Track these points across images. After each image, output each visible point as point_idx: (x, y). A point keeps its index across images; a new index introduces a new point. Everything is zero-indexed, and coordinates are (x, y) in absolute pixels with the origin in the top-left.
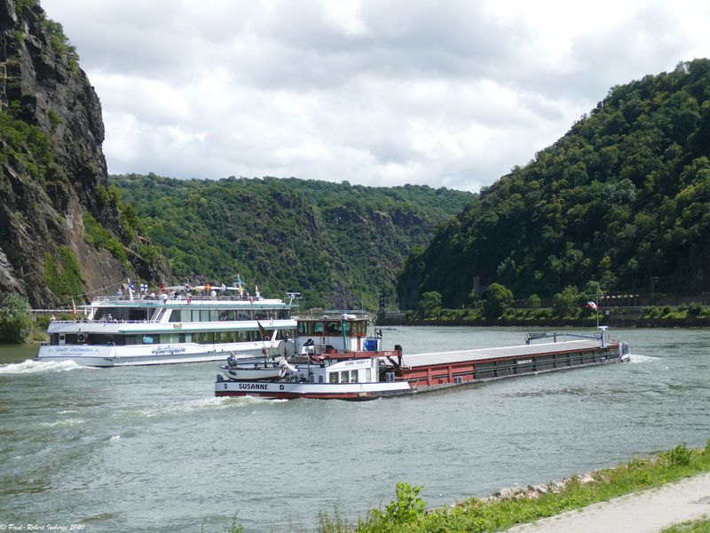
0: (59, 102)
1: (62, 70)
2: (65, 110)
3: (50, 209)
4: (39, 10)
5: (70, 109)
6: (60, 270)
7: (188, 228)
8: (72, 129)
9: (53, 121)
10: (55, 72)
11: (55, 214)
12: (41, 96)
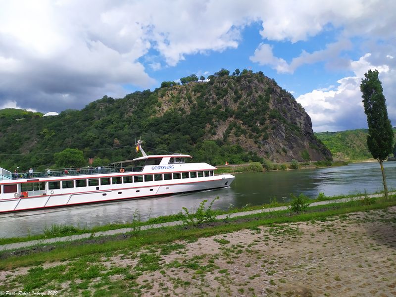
0: (301, 120)
2: (303, 121)
4: (296, 102)
6: (304, 154)
7: (336, 142)
8: (305, 125)
9: (301, 124)
10: (300, 114)
11: (302, 142)
12: (297, 119)
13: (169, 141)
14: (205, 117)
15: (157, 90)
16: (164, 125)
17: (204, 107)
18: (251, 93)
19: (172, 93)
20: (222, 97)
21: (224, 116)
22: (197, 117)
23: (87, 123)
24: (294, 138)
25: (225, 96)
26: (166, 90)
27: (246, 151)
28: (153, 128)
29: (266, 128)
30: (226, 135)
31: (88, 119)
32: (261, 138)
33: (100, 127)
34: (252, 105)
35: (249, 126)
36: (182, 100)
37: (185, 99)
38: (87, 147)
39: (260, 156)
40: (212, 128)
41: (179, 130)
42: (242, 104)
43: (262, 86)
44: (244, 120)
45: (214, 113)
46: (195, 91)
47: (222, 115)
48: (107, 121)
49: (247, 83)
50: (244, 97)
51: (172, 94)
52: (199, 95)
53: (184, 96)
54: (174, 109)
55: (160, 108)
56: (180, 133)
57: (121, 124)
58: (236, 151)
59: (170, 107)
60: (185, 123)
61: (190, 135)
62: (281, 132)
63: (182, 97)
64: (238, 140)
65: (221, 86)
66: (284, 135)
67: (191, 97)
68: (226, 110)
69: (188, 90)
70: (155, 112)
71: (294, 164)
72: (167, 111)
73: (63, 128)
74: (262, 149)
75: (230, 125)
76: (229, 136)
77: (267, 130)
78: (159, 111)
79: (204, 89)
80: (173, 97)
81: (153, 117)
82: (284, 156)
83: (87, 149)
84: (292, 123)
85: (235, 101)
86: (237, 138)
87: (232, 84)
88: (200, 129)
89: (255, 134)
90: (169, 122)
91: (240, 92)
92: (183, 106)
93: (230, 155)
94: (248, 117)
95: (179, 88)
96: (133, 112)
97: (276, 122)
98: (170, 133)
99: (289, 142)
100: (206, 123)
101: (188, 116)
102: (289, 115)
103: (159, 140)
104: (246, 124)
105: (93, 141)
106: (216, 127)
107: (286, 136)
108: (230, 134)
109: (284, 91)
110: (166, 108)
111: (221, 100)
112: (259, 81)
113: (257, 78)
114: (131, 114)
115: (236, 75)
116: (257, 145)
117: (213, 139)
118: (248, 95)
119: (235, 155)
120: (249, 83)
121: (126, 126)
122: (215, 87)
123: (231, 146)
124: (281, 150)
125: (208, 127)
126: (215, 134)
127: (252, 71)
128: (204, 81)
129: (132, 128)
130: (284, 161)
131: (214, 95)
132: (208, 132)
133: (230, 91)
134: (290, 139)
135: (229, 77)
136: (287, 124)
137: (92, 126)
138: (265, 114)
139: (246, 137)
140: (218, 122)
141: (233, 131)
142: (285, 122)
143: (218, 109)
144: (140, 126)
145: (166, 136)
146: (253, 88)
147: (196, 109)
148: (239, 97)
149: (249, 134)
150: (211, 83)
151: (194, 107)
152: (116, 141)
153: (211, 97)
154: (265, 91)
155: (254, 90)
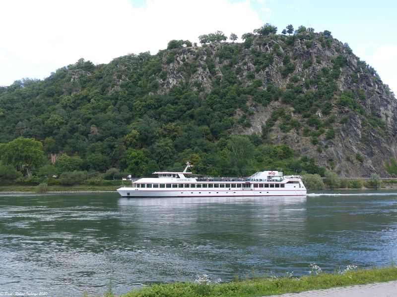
0: (388, 110)
1: (389, 100)
2: (390, 112)
3: (386, 145)
4: (381, 81)
5: (392, 112)
6: (390, 165)
8: (394, 119)
9: (387, 116)
10: (387, 101)
11: (388, 147)
12: (382, 109)
13: (175, 133)
14: (234, 99)
15: (161, 53)
16: (170, 108)
17: (234, 83)
18: (311, 63)
19: (184, 58)
20: (264, 68)
21: (265, 99)
22: (222, 98)
23: (51, 100)
24: (377, 139)
25: (267, 66)
26: (175, 53)
27: (298, 156)
28: (151, 112)
29: (332, 121)
30: (267, 130)
31: (54, 94)
32: (323, 137)
33: (70, 107)
34: (311, 83)
35: (305, 116)
36: (200, 70)
37: (204, 68)
38: (49, 136)
39: (320, 165)
40: (244, 117)
41: (192, 117)
42: (295, 80)
43: (328, 53)
44: (297, 106)
45: (249, 93)
46: (221, 56)
47: (262, 96)
48: (81, 97)
49: (305, 47)
50: (299, 69)
51: (183, 60)
52: (226, 62)
53: (202, 63)
54: (187, 84)
55: (164, 80)
56: (194, 121)
57: (102, 104)
58: (282, 154)
59: (180, 80)
60: (202, 107)
61: (208, 125)
62: (355, 128)
63: (200, 65)
64: (285, 138)
65: (263, 50)
66: (360, 132)
67: (213, 66)
68: (269, 90)
69: (209, 55)
70: (156, 87)
71: (373, 181)
72: (174, 86)
73: (16, 105)
74: (324, 154)
75: (274, 114)
76: (270, 131)
77: (333, 125)
78: (163, 85)
79: (235, 55)
80: (186, 64)
81: (153, 94)
82: (358, 165)
83: (49, 139)
84: (373, 114)
85: (284, 76)
86: (284, 134)
87: (281, 48)
88: (225, 118)
89: (313, 129)
90: (176, 103)
91: (292, 61)
92: (200, 78)
93: (271, 160)
94: (304, 101)
95: (196, 51)
96: (122, 86)
97: (348, 111)
98: (178, 122)
99: (368, 145)
100: (236, 108)
101: (207, 95)
102: (369, 102)
103: (160, 130)
104: (299, 113)
105: (59, 128)
106: (251, 114)
107: (362, 135)
108: (273, 128)
109: (363, 63)
110: (172, 82)
111: (262, 72)
112: (323, 46)
113: (321, 41)
114: (118, 89)
115: (287, 34)
116: (315, 148)
117: (246, 133)
118: (306, 67)
119: (280, 162)
120: (308, 47)
121: (110, 107)
122: (254, 52)
123: (275, 146)
124: (353, 158)
125: (239, 115)
126: (249, 125)
127: (312, 30)
128: (236, 42)
129: (119, 111)
130: (357, 175)
131: (250, 64)
132: (239, 123)
133: (276, 59)
134: (368, 140)
135: (277, 37)
136: (365, 116)
137: (58, 105)
138: (330, 99)
139: (298, 134)
140: (255, 106)
141: (277, 122)
142: (362, 113)
143: (255, 87)
144: (131, 108)
145: (172, 125)
146: (314, 56)
147: (221, 86)
148: (291, 70)
149: (303, 129)
150: (247, 45)
151: (218, 83)
152: (94, 128)
153: (246, 67)
154: (332, 61)
155: (315, 59)
